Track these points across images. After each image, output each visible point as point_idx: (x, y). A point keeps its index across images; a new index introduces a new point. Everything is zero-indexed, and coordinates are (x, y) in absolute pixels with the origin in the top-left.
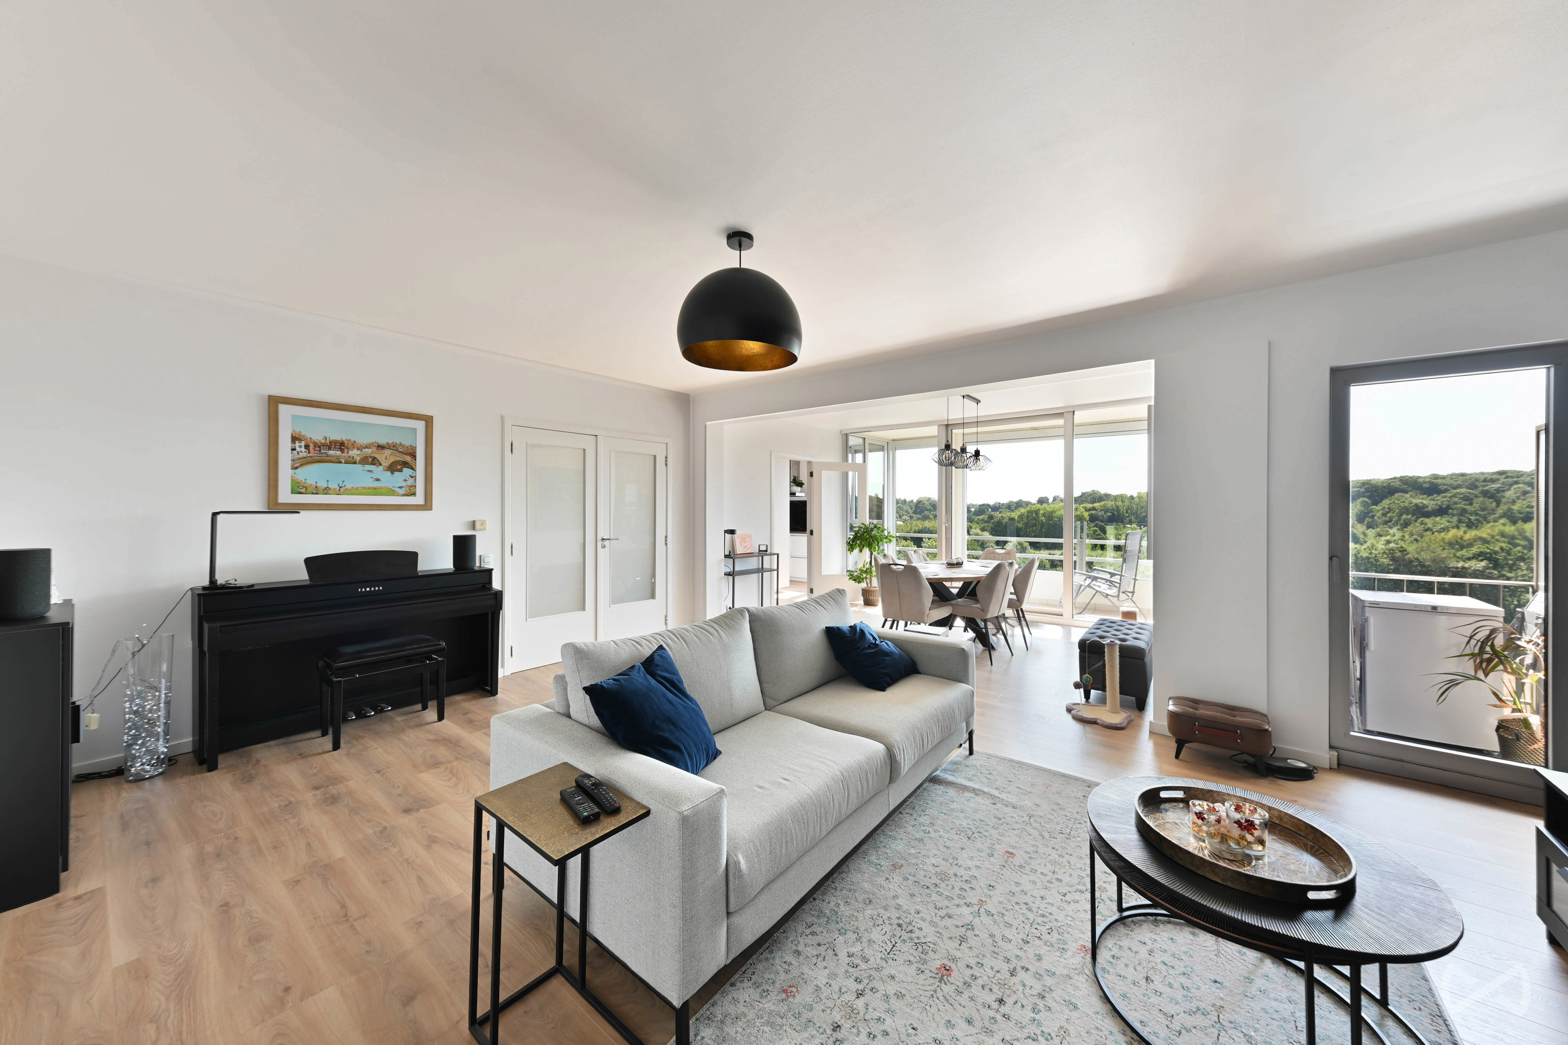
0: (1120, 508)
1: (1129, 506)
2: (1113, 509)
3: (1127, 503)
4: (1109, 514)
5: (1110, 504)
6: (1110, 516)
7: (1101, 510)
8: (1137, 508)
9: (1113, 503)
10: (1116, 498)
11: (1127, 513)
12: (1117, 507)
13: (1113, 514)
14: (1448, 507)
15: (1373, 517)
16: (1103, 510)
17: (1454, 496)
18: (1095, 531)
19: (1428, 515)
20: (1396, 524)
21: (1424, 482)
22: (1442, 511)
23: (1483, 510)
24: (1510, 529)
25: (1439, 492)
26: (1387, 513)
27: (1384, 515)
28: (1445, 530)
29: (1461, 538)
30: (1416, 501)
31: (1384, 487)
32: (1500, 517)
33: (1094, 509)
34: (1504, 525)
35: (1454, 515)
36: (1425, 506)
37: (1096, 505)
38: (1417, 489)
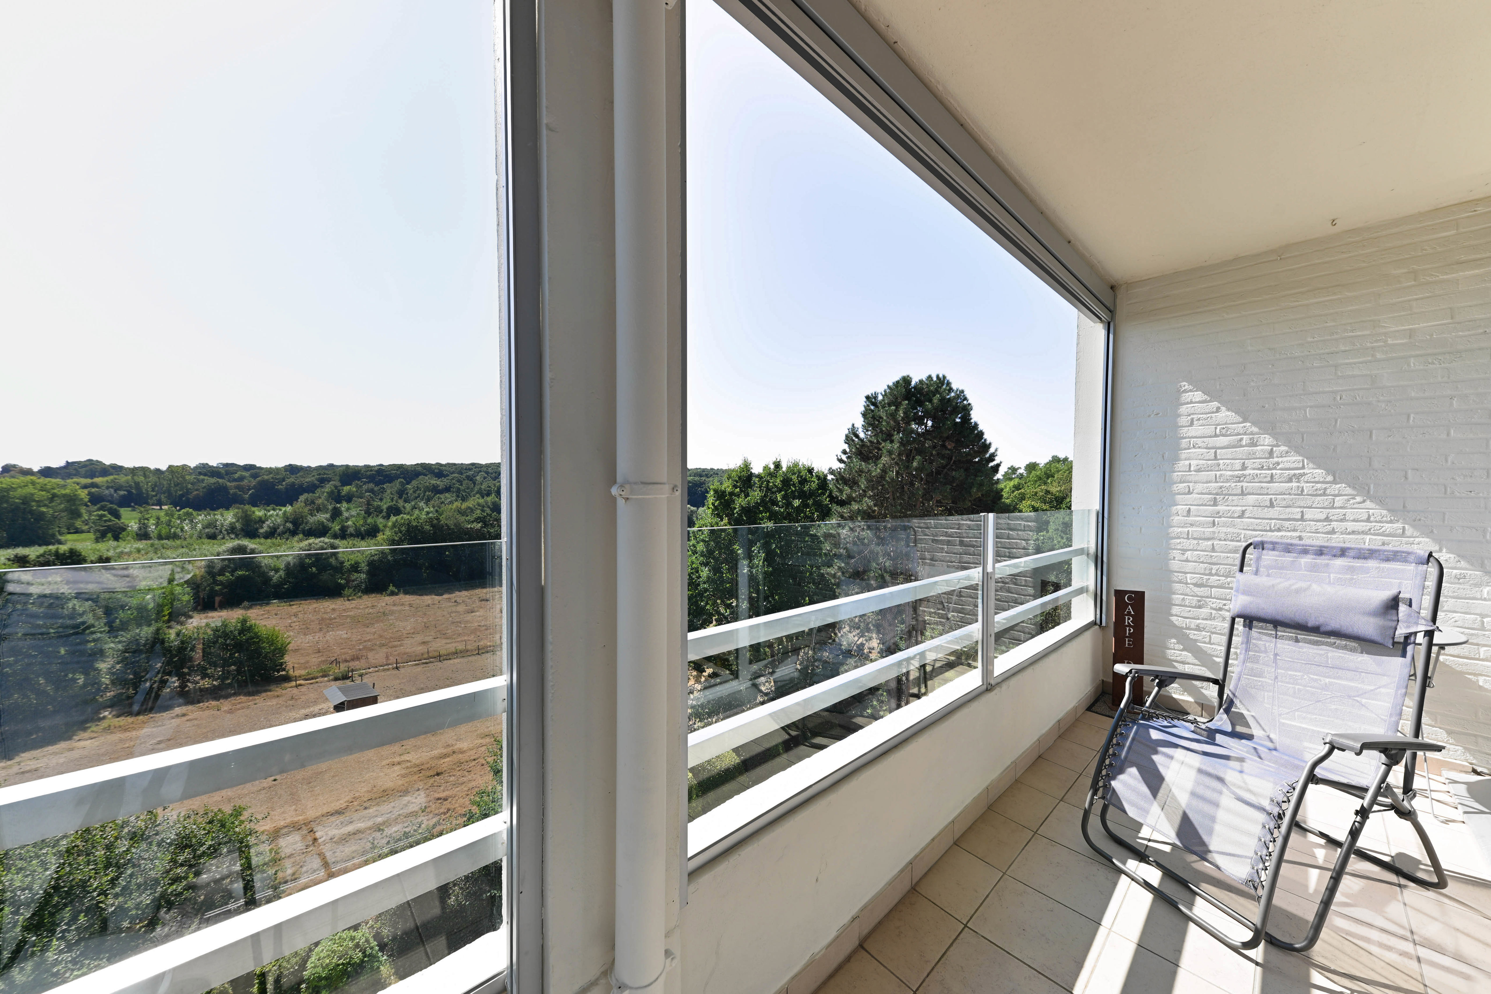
0: (141, 484)
1: (156, 483)
2: (130, 486)
3: (152, 479)
4: (122, 493)
5: (122, 479)
6: (124, 495)
7: (108, 488)
8: (170, 484)
9: (129, 477)
10: (134, 471)
11: (153, 490)
12: (137, 484)
13: (129, 492)
14: (450, 487)
15: (407, 494)
16: (112, 487)
17: (453, 479)
18: (101, 516)
19: (441, 492)
20: (422, 500)
21: (435, 469)
22: (447, 489)
23: (468, 488)
24: (481, 501)
25: (446, 476)
26: (417, 490)
27: (414, 492)
28: (451, 502)
29: (460, 508)
30: (433, 482)
31: (412, 471)
32: (476, 493)
33: (94, 485)
34: (478, 498)
35: (453, 492)
36: (438, 486)
37: (98, 480)
38: (431, 473)
